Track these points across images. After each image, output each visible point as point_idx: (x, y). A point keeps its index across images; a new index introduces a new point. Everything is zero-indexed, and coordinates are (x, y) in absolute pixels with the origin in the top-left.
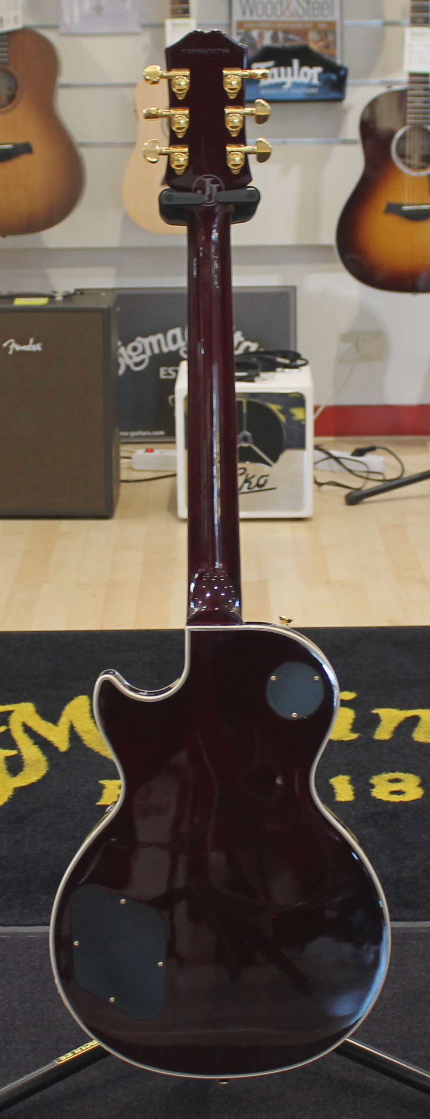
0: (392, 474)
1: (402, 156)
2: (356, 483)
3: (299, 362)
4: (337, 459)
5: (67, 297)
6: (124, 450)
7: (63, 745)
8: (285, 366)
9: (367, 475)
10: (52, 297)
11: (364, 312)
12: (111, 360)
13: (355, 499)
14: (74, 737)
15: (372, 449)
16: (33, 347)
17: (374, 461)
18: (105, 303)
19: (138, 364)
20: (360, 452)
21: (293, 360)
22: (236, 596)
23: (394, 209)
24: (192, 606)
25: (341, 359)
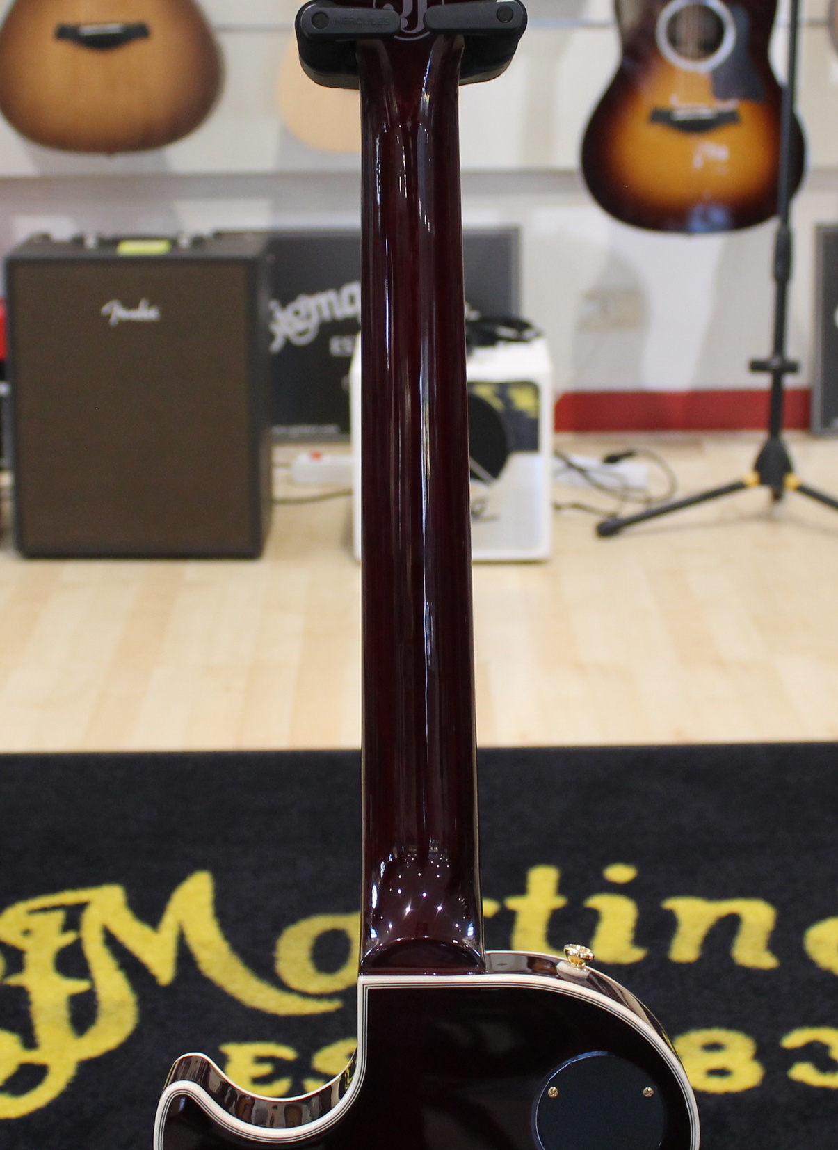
0: (658, 491)
1: (674, 41)
2: (608, 505)
3: (527, 334)
4: (582, 471)
5: (198, 241)
6: (281, 454)
7: (164, 970)
8: (509, 340)
9: (624, 492)
10: (174, 242)
11: (616, 263)
12: (258, 330)
13: (609, 529)
14: (185, 957)
15: (629, 455)
16: (146, 313)
17: (633, 471)
18: (251, 250)
19: (302, 334)
20: (612, 459)
21: (520, 330)
22: (467, 912)
23: (663, 117)
24: (374, 935)
25: (584, 326)
